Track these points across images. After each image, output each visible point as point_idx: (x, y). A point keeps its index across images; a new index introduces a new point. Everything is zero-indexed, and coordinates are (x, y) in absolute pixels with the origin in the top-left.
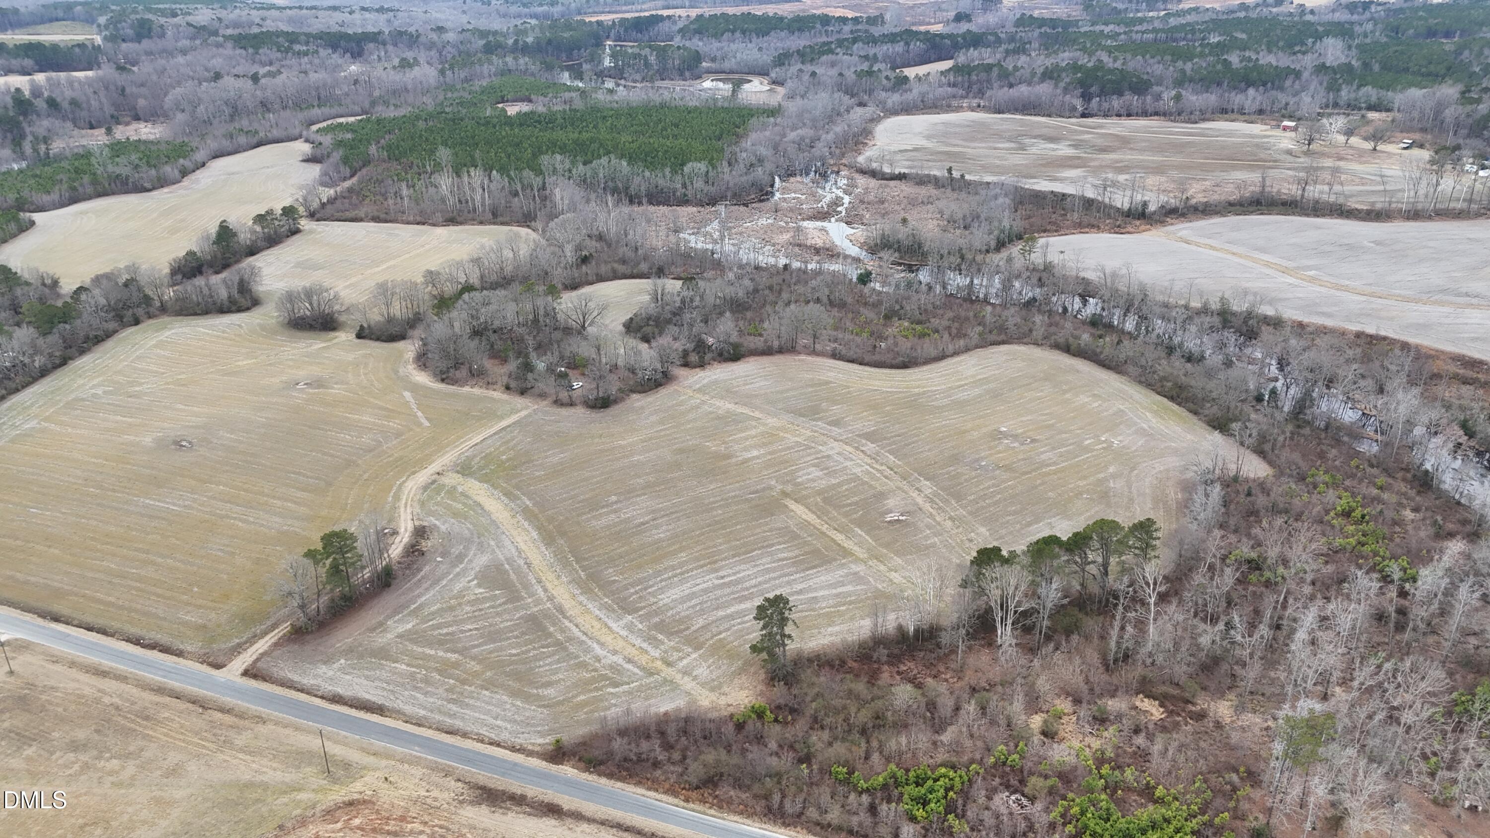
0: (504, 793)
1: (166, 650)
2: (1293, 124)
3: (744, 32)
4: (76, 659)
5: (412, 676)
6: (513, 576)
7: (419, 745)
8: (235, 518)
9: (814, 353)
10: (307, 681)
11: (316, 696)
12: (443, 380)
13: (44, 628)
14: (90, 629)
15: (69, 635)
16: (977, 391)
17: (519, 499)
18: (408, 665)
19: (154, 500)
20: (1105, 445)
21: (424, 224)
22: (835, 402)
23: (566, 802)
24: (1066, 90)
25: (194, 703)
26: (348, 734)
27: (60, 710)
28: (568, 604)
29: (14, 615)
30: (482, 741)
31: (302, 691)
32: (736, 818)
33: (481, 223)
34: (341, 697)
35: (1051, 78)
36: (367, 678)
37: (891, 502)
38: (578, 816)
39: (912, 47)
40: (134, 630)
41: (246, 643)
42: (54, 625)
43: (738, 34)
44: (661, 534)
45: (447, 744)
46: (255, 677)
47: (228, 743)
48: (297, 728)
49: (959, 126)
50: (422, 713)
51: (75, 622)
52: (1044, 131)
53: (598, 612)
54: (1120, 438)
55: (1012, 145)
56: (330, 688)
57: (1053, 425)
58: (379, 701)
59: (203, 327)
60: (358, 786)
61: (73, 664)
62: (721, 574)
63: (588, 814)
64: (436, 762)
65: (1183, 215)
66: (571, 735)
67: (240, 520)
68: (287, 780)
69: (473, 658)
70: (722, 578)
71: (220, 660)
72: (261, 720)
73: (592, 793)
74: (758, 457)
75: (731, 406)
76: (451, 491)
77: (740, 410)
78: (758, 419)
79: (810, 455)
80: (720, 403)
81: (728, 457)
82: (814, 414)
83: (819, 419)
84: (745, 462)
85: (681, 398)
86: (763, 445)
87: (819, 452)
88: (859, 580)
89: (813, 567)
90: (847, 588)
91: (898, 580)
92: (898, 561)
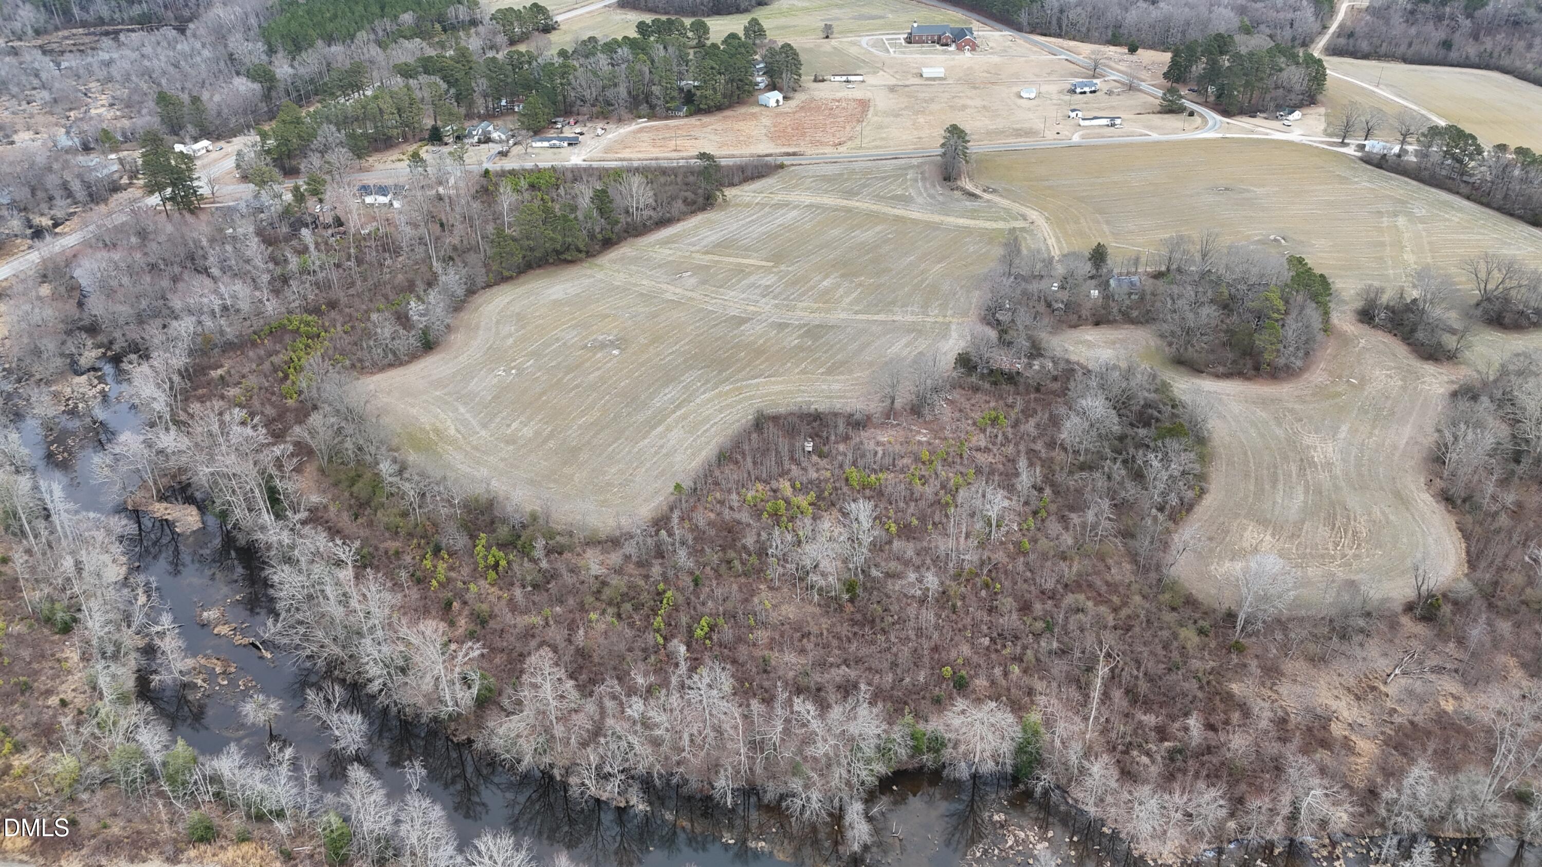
16: (657, 403)
20: (513, 364)
22: (800, 348)
37: (693, 281)
54: (496, 380)
57: (567, 373)
66: (782, 173)
74: (821, 281)
75: (895, 318)
76: (1004, 220)
77: (881, 317)
78: (856, 313)
79: (780, 293)
80: (909, 318)
81: (842, 276)
82: (809, 331)
83: (800, 327)
84: (826, 277)
85: (950, 312)
86: (827, 292)
87: (775, 298)
88: (691, 243)
89: (724, 240)
90: (696, 238)
91: (666, 251)
92: (671, 258)
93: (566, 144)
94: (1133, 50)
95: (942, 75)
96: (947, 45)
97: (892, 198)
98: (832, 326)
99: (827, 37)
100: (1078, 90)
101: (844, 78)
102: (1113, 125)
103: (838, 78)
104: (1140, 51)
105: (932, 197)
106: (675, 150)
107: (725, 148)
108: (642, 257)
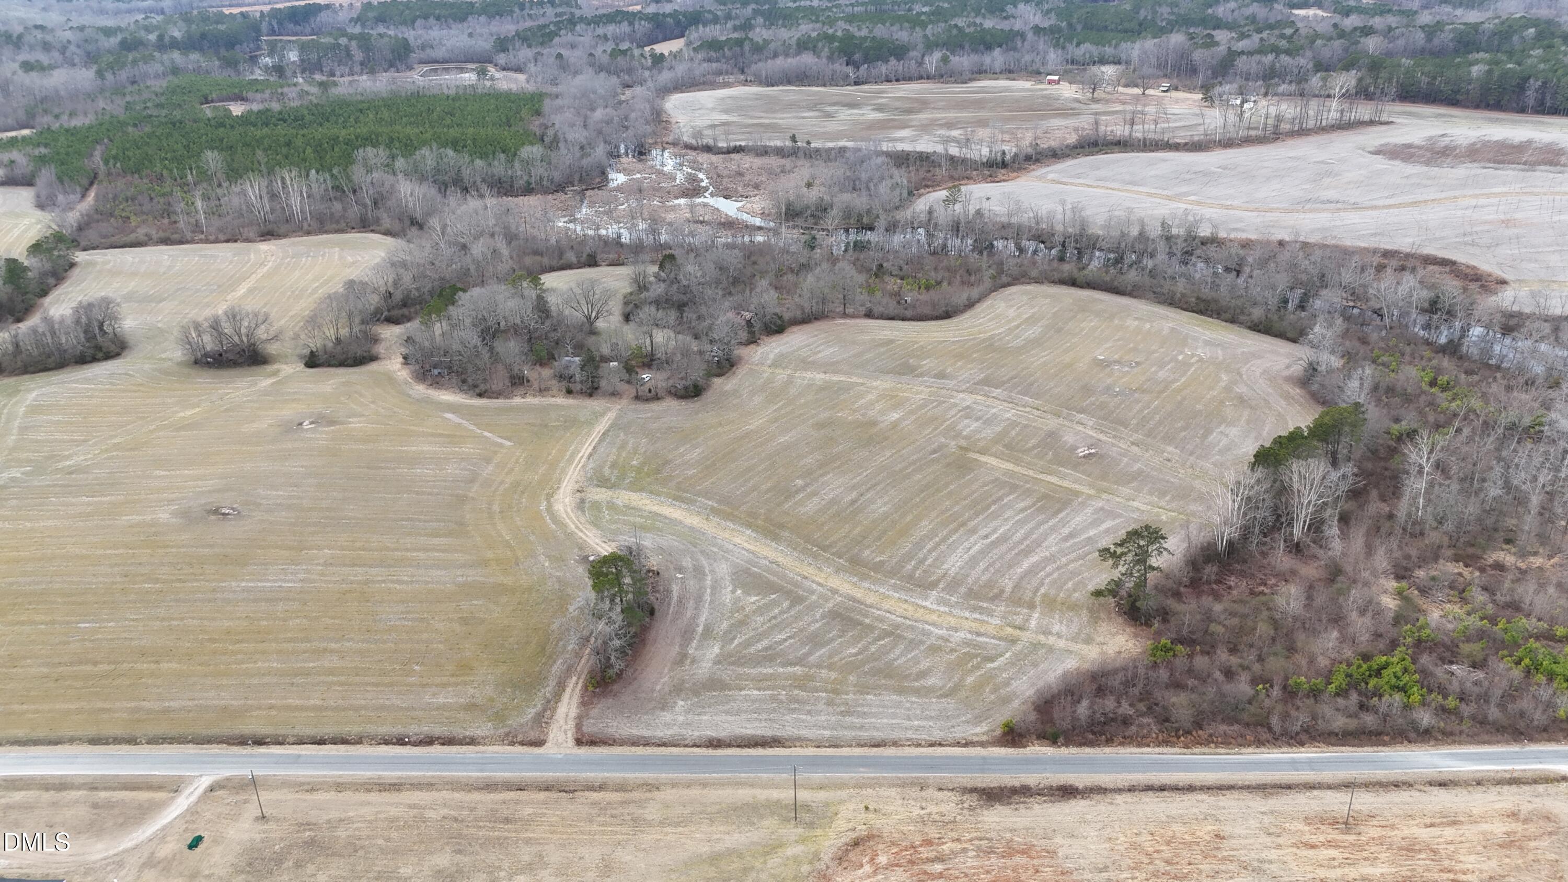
0: (1001, 789)
1: (449, 741)
2: (1056, 78)
3: (438, 18)
4: (339, 780)
5: (773, 698)
6: (771, 577)
7: (863, 766)
8: (384, 581)
9: (845, 315)
10: (661, 733)
11: (686, 746)
12: (480, 395)
13: (252, 756)
14: (321, 742)
15: (299, 756)
16: (1037, 329)
17: (696, 501)
18: (759, 689)
19: (247, 581)
20: (1196, 358)
21: (236, 241)
22: (920, 357)
23: (1079, 779)
24: (830, 58)
25: (548, 789)
26: (771, 775)
27: (380, 841)
28: (859, 594)
29: (192, 751)
30: (919, 745)
31: (664, 745)
32: (1250, 750)
33: (308, 233)
34: (719, 741)
35: (806, 49)
36: (727, 713)
37: (1068, 439)
38: (1101, 790)
39: (636, 26)
40: (384, 730)
41: (545, 710)
42: (263, 750)
43: (432, 20)
44: (880, 507)
45: (889, 757)
46: (593, 743)
47: (637, 823)
48: (704, 785)
49: (747, 99)
50: (827, 733)
51: (292, 740)
52: (836, 99)
53: (897, 595)
54: (1200, 351)
55: (816, 114)
56: (697, 734)
57: (1136, 348)
58: (769, 733)
59: (77, 382)
60: (841, 824)
61: (339, 787)
62: (983, 532)
63: (1111, 786)
64: (899, 778)
65: (1037, 160)
67: (393, 582)
68: (755, 839)
69: (819, 666)
70: (986, 537)
71: (533, 735)
72: (654, 787)
73: (1092, 765)
74: (902, 419)
75: (822, 376)
76: (611, 506)
77: (835, 378)
78: (862, 384)
79: (950, 409)
80: (809, 375)
81: (874, 423)
82: (912, 371)
83: (922, 375)
84: (895, 425)
85: (765, 375)
86: (895, 407)
87: (955, 405)
88: (1111, 515)
89: (1060, 511)
90: (1109, 524)
91: (1143, 507)
92: (1126, 491)
97: (772, 588)
98: (888, 373)
105: (699, 572)
106: (1348, 824)
107: (1205, 830)
108: (1173, 498)
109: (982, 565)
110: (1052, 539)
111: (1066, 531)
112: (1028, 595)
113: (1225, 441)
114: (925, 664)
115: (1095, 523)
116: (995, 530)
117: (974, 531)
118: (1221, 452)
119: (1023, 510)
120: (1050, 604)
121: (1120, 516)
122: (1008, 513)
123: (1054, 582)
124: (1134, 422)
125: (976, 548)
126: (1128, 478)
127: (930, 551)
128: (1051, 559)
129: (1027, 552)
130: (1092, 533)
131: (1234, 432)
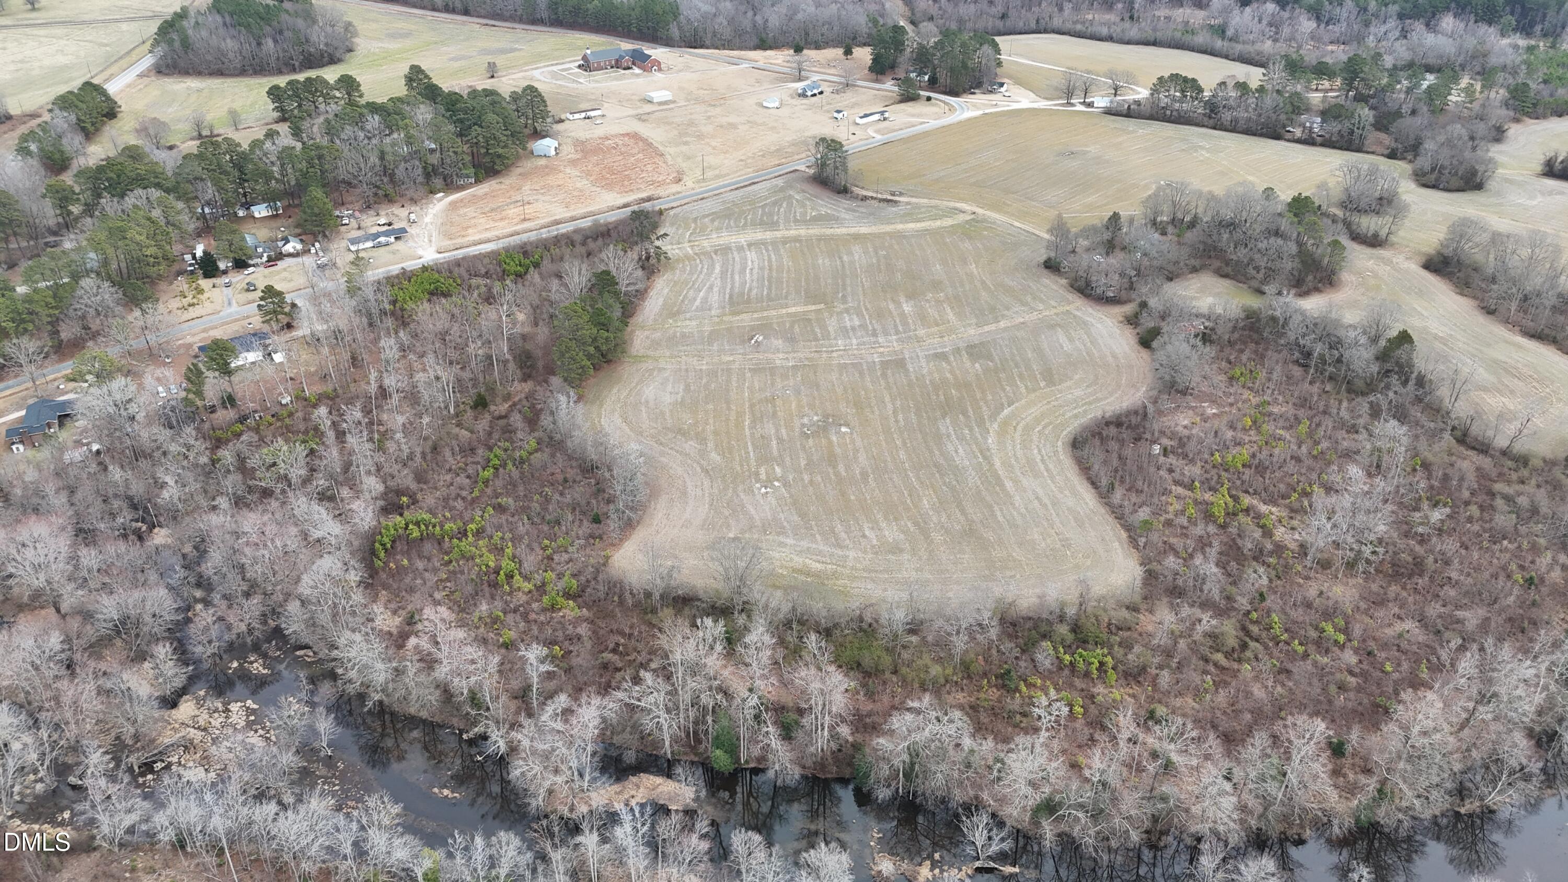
16: (962, 461)
20: (762, 477)
22: (990, 371)
37: (777, 342)
54: (772, 499)
57: (834, 466)
75: (1019, 320)
76: (946, 216)
78: (979, 326)
80: (1030, 317)
83: (957, 352)
84: (897, 302)
86: (921, 315)
87: (886, 334)
88: (701, 309)
89: (731, 297)
90: (698, 303)
91: (688, 322)
92: (708, 328)
93: (392, 239)
94: (798, 50)
95: (670, 98)
96: (629, 68)
97: (815, 220)
98: (981, 344)
99: (493, 77)
100: (809, 93)
101: (583, 115)
102: (885, 119)
103: (577, 116)
104: (805, 52)
105: (850, 210)
106: (525, 220)
107: (573, 207)
108: (675, 336)
109: (737, 259)
110: (718, 282)
111: (716, 289)
112: (702, 257)
113: (669, 388)
114: (716, 223)
115: (705, 300)
116: (751, 273)
117: (761, 268)
118: (667, 379)
119: (750, 290)
120: (688, 258)
121: (696, 311)
122: (755, 284)
123: (697, 266)
124: (748, 375)
125: (750, 263)
126: (713, 336)
127: (769, 256)
128: (709, 274)
129: (723, 273)
130: (702, 294)
131: (668, 399)
